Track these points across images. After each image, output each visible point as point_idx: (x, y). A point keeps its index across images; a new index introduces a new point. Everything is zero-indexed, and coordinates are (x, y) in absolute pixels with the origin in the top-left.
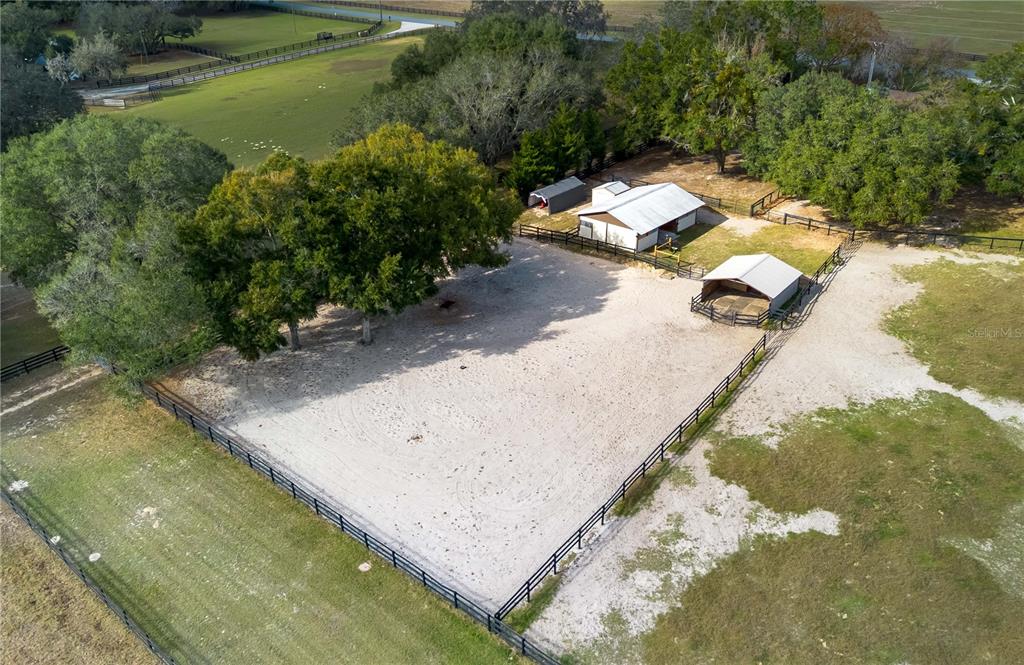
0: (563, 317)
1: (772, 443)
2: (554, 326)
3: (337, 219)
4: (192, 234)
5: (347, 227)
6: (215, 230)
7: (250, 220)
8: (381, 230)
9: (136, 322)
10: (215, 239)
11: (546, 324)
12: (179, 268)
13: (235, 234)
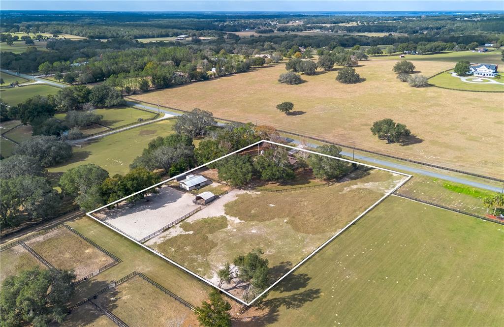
0: (169, 203)
1: (191, 223)
2: (166, 205)
3: (125, 185)
4: (101, 189)
5: (126, 187)
6: (105, 188)
7: (110, 187)
8: (133, 188)
9: (91, 203)
10: (104, 190)
11: (164, 204)
12: (98, 194)
13: (108, 189)
